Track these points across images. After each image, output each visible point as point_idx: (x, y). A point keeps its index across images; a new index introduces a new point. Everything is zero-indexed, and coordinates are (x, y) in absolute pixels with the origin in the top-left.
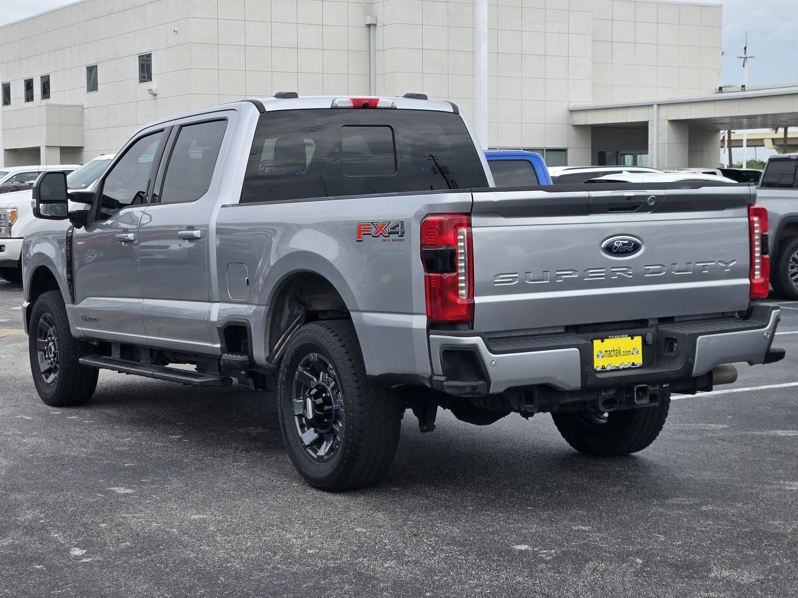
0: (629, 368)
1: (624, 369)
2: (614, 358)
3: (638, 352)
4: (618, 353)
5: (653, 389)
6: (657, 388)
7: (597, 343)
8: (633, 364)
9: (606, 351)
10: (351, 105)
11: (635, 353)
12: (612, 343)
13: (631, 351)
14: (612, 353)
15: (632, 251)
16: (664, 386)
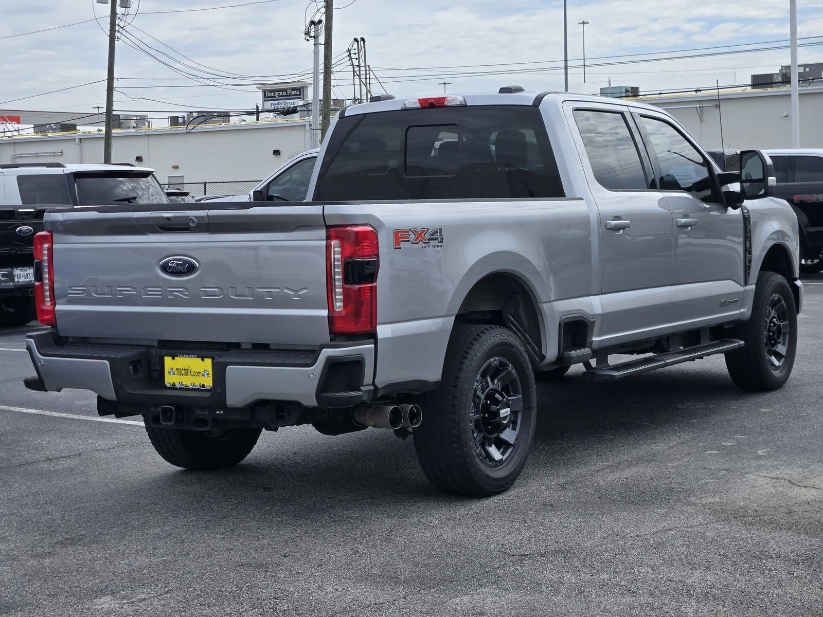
0: (198, 390)
1: (193, 389)
2: (185, 377)
3: (208, 374)
4: (188, 372)
5: (200, 413)
6: (206, 412)
7: (168, 360)
8: (203, 386)
9: (177, 369)
10: (418, 105)
11: (205, 375)
12: (182, 362)
13: (202, 372)
14: (183, 372)
15: (187, 272)
16: (218, 412)
